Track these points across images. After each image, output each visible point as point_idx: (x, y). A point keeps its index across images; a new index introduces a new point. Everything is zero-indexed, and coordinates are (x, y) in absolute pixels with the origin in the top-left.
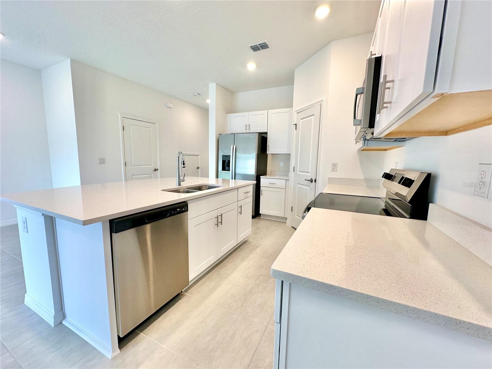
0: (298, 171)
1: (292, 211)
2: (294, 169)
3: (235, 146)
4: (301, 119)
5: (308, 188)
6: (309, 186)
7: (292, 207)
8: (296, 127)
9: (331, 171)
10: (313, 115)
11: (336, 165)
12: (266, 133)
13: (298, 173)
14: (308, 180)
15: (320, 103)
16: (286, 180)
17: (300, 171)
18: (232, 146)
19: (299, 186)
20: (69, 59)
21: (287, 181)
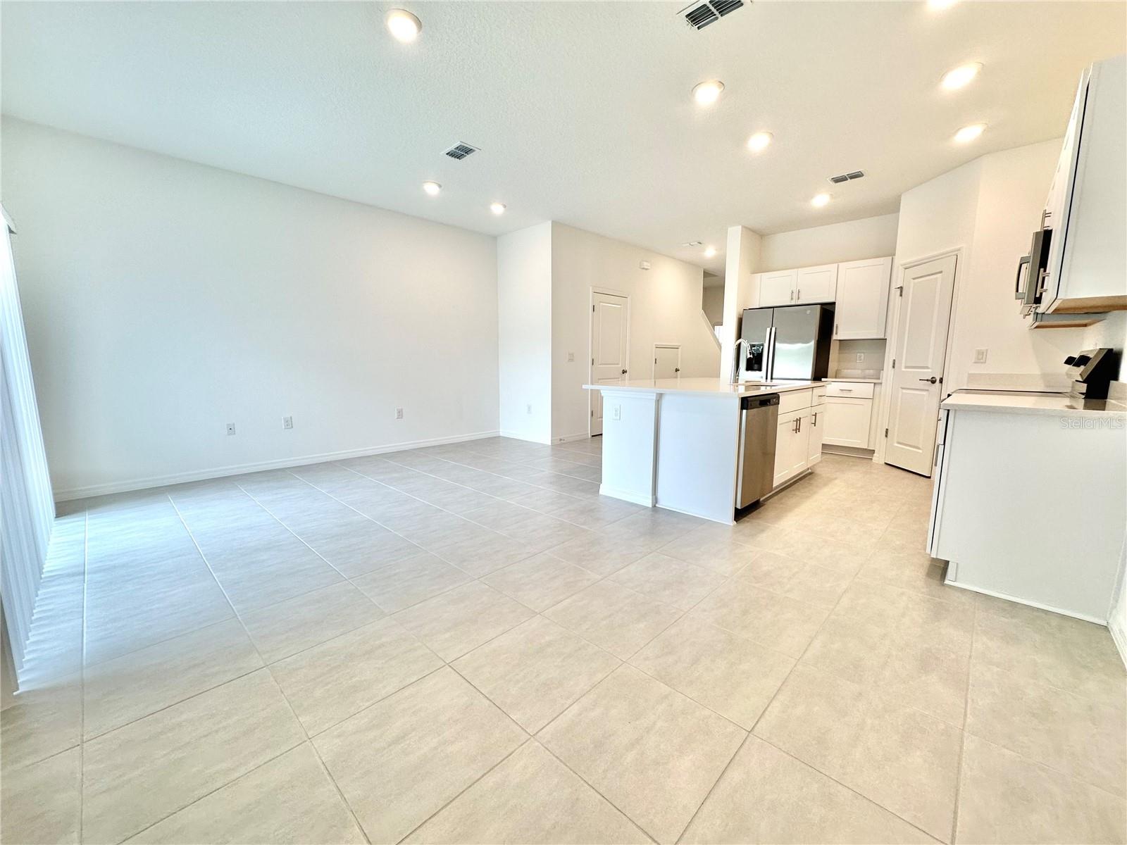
0: (903, 365)
1: (886, 436)
2: (894, 363)
3: (774, 329)
4: (914, 279)
5: (924, 393)
6: (928, 390)
7: (887, 430)
8: (901, 292)
9: (975, 363)
10: (941, 272)
11: (985, 354)
12: (834, 303)
13: (904, 369)
14: (927, 380)
15: (956, 253)
16: (875, 383)
17: (906, 367)
18: (768, 330)
19: (904, 391)
20: (550, 222)
21: (876, 386)
